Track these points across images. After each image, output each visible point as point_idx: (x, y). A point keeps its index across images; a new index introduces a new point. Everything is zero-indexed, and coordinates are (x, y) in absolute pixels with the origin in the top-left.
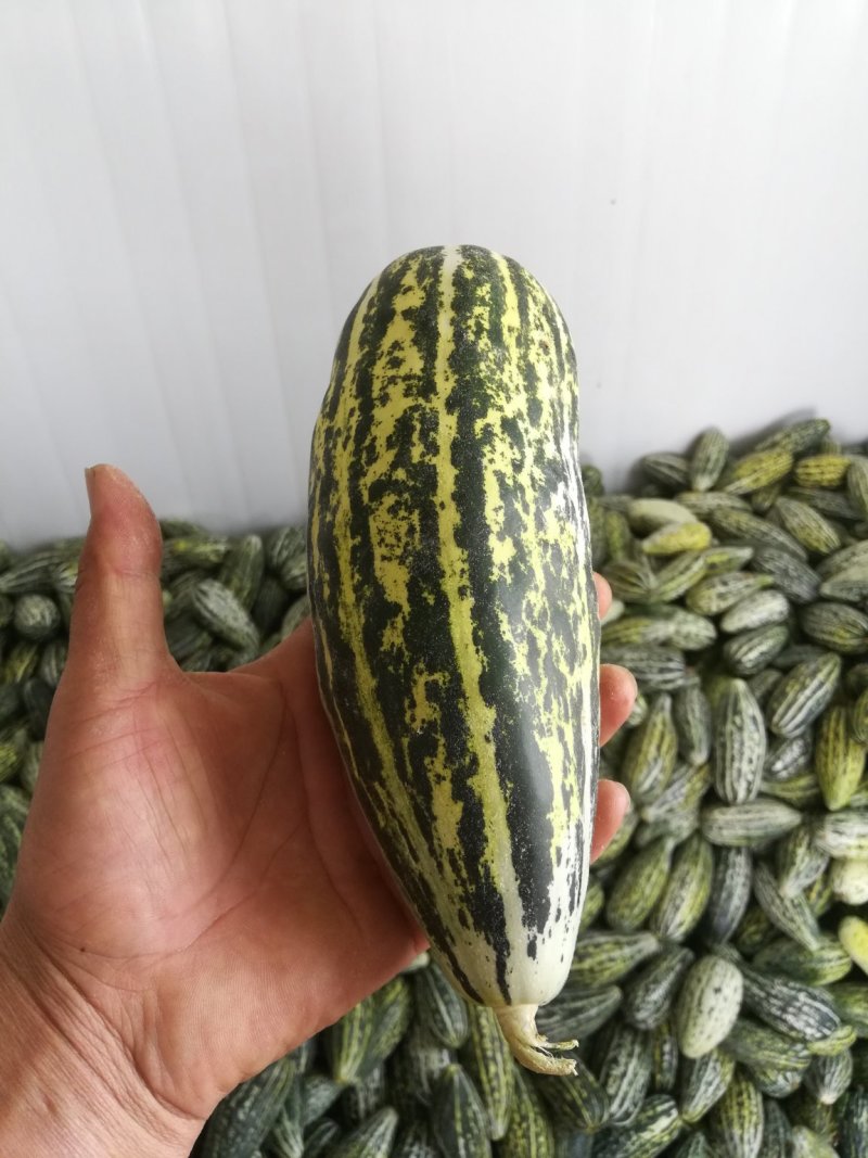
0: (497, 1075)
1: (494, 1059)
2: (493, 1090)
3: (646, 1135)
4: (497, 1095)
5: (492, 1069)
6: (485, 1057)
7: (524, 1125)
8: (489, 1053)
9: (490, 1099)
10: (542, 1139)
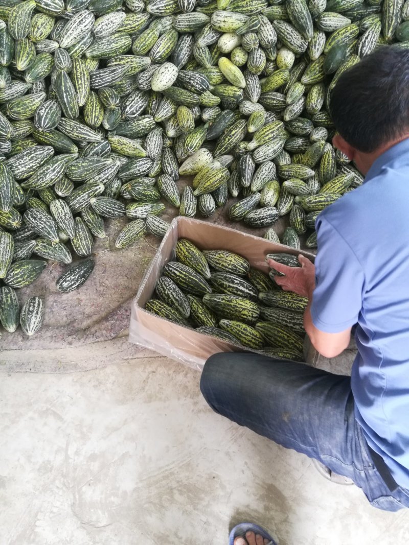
0: (81, 84)
1: (81, 79)
2: (79, 88)
3: (140, 122)
4: (81, 90)
5: (80, 81)
6: (77, 78)
7: (92, 103)
8: (79, 77)
9: (78, 91)
10: (98, 108)
